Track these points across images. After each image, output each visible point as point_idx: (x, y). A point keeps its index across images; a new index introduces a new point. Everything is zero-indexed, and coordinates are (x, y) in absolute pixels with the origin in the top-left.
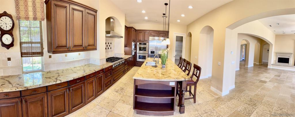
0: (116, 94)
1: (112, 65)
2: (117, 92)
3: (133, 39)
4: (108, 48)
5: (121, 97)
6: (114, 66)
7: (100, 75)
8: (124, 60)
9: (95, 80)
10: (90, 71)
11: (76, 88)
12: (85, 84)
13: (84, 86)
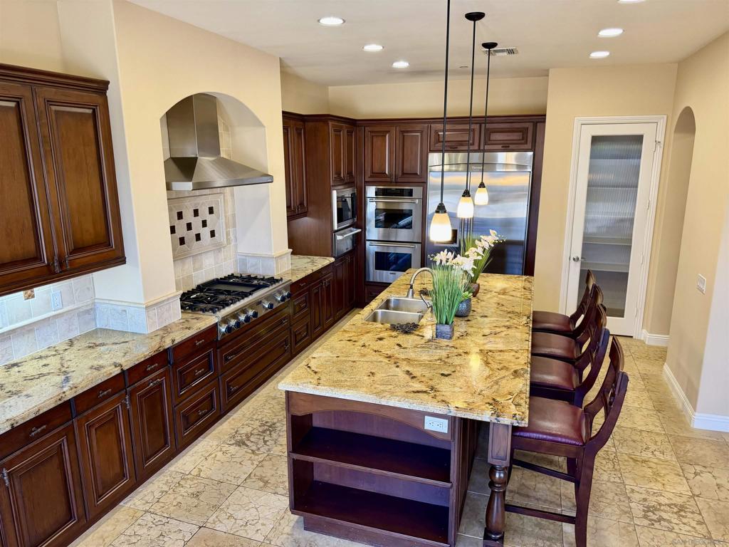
0: (238, 455)
1: (216, 325)
2: (241, 443)
3: (338, 173)
4: (198, 237)
5: (256, 463)
6: (223, 329)
7: (150, 380)
8: (285, 289)
9: (124, 406)
10: (96, 373)
11: (33, 462)
12: (77, 432)
13: (72, 442)
